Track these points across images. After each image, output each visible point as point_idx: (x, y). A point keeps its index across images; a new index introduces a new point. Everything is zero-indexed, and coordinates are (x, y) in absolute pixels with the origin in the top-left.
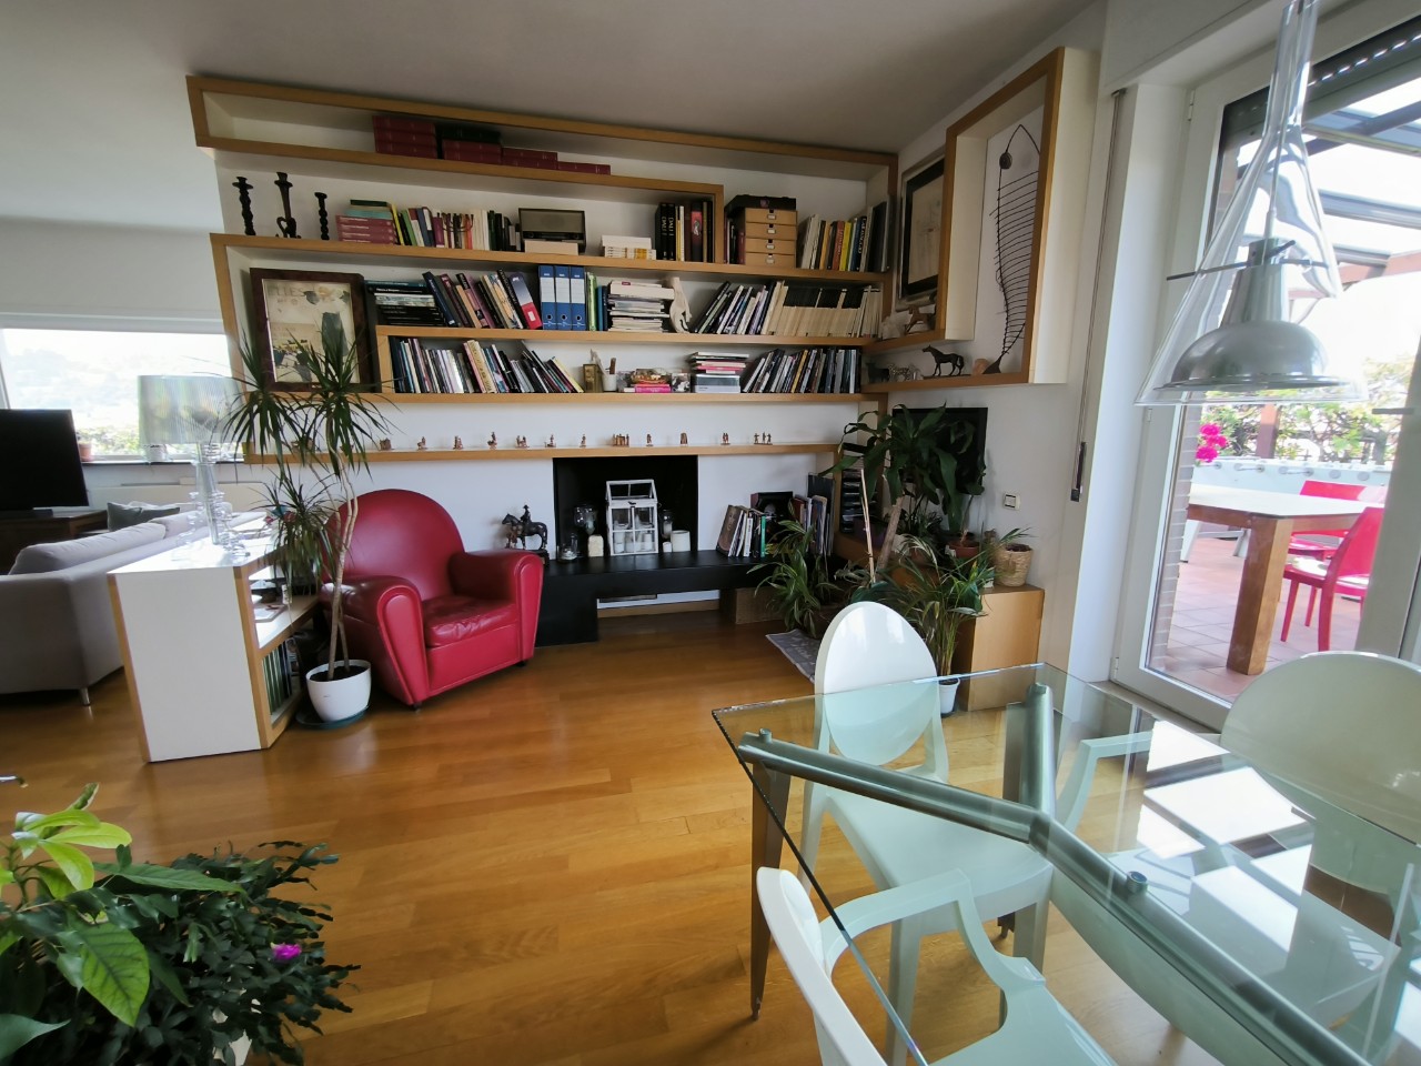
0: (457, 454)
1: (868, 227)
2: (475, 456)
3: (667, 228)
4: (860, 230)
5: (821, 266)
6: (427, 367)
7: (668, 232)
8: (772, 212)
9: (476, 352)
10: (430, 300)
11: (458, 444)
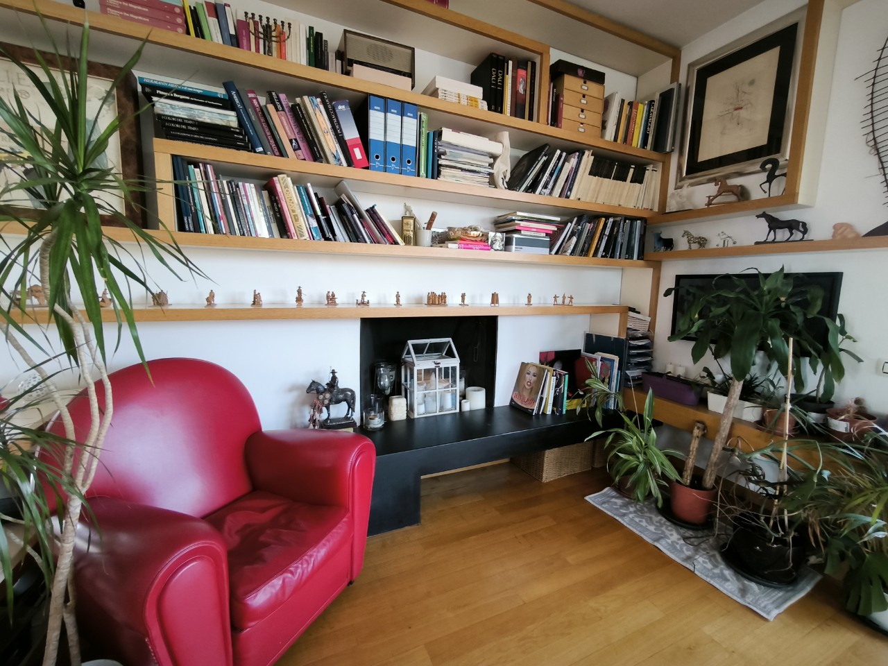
0: (256, 312)
1: (655, 111)
2: (278, 315)
3: (496, 81)
4: (649, 112)
5: (619, 141)
6: (224, 202)
7: (496, 85)
8: (585, 83)
9: (287, 190)
10: (229, 119)
11: (256, 299)
